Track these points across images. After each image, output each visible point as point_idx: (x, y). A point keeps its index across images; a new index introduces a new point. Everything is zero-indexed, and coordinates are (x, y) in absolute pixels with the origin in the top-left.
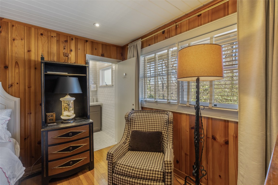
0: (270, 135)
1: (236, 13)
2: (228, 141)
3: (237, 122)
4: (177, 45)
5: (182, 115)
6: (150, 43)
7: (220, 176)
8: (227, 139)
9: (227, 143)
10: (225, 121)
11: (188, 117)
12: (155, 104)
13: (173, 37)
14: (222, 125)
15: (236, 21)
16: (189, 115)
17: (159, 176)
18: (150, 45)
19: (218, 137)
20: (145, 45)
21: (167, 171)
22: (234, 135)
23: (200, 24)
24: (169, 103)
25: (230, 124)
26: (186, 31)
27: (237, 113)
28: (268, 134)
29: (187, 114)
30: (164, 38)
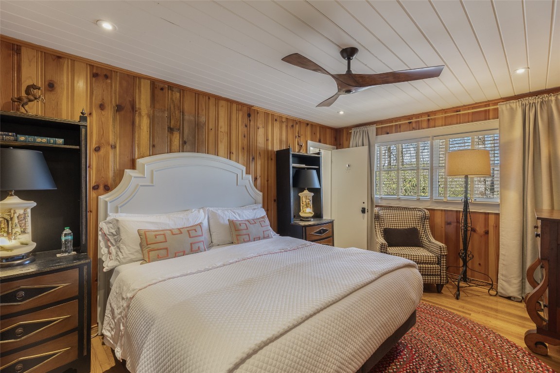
0: (526, 220)
1: (498, 120)
2: (488, 231)
3: (499, 214)
4: (430, 138)
5: (436, 212)
6: (389, 131)
7: (480, 264)
8: (487, 229)
9: (487, 233)
10: (485, 213)
11: (443, 213)
12: (397, 202)
13: (424, 129)
14: (482, 217)
15: (497, 127)
16: (445, 210)
17: (435, 260)
18: (388, 133)
19: (478, 229)
20: (380, 131)
21: (443, 254)
22: (494, 225)
23: (458, 121)
24: (418, 200)
25: (490, 216)
26: (442, 126)
27: (498, 205)
28: (525, 219)
29: (442, 210)
30: (411, 128)
